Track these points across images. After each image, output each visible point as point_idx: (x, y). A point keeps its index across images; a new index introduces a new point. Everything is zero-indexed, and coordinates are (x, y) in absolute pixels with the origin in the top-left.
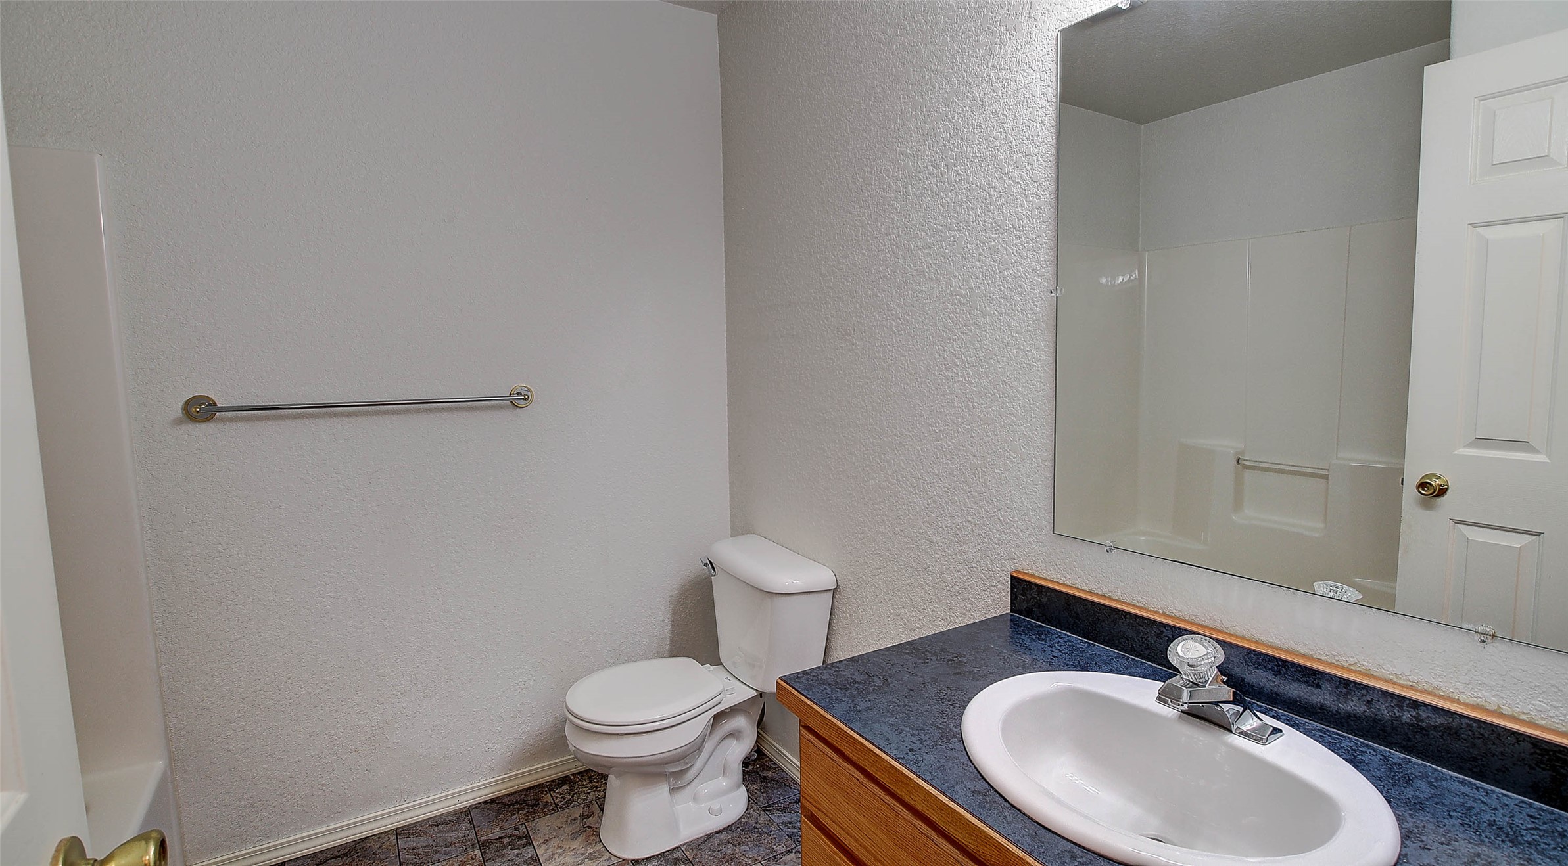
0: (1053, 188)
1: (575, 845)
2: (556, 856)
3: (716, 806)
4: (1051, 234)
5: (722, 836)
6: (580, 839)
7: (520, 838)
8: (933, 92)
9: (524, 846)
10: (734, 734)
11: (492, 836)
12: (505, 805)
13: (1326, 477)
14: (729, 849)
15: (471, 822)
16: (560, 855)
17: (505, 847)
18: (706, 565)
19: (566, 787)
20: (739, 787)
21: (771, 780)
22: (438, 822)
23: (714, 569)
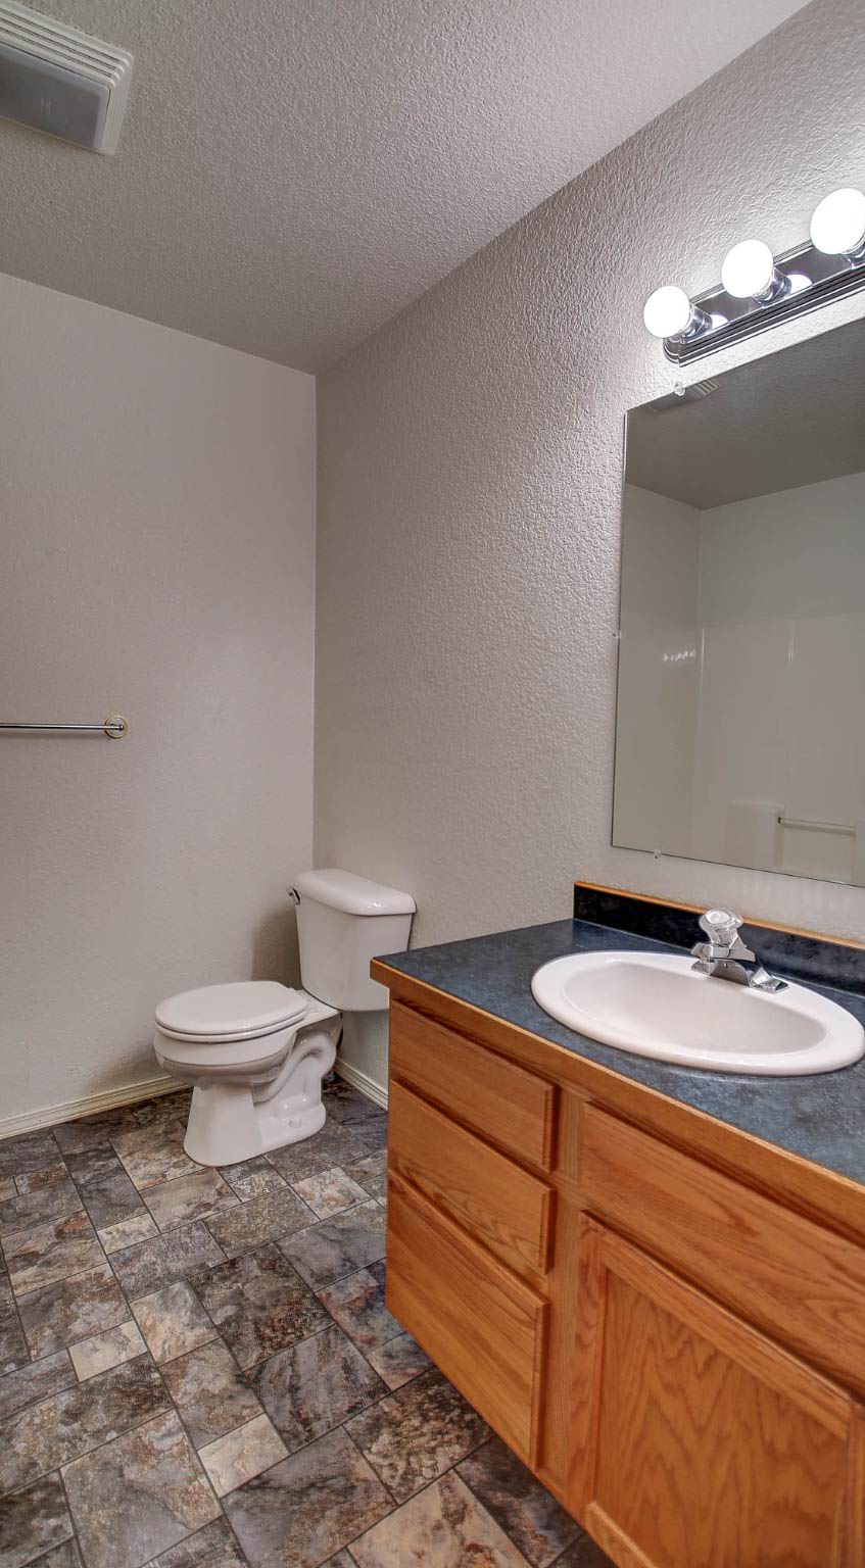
0: (618, 545)
1: (160, 1156)
2: (141, 1166)
3: (297, 1118)
4: (616, 586)
5: (303, 1145)
6: (164, 1151)
7: (104, 1151)
8: (517, 459)
9: (109, 1158)
10: (314, 1053)
11: (77, 1151)
12: (87, 1124)
13: (852, 834)
14: (309, 1156)
15: (54, 1139)
16: (145, 1165)
17: (90, 1159)
18: (291, 894)
19: (147, 1109)
20: (317, 1103)
21: (347, 1099)
22: (21, 1140)
23: (298, 898)
